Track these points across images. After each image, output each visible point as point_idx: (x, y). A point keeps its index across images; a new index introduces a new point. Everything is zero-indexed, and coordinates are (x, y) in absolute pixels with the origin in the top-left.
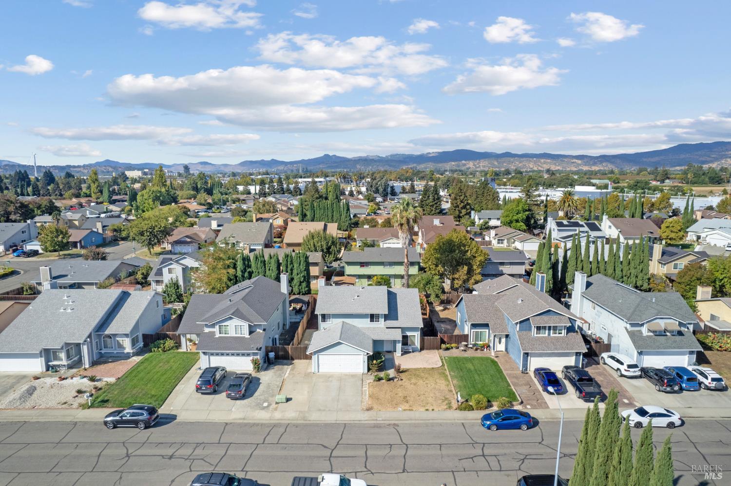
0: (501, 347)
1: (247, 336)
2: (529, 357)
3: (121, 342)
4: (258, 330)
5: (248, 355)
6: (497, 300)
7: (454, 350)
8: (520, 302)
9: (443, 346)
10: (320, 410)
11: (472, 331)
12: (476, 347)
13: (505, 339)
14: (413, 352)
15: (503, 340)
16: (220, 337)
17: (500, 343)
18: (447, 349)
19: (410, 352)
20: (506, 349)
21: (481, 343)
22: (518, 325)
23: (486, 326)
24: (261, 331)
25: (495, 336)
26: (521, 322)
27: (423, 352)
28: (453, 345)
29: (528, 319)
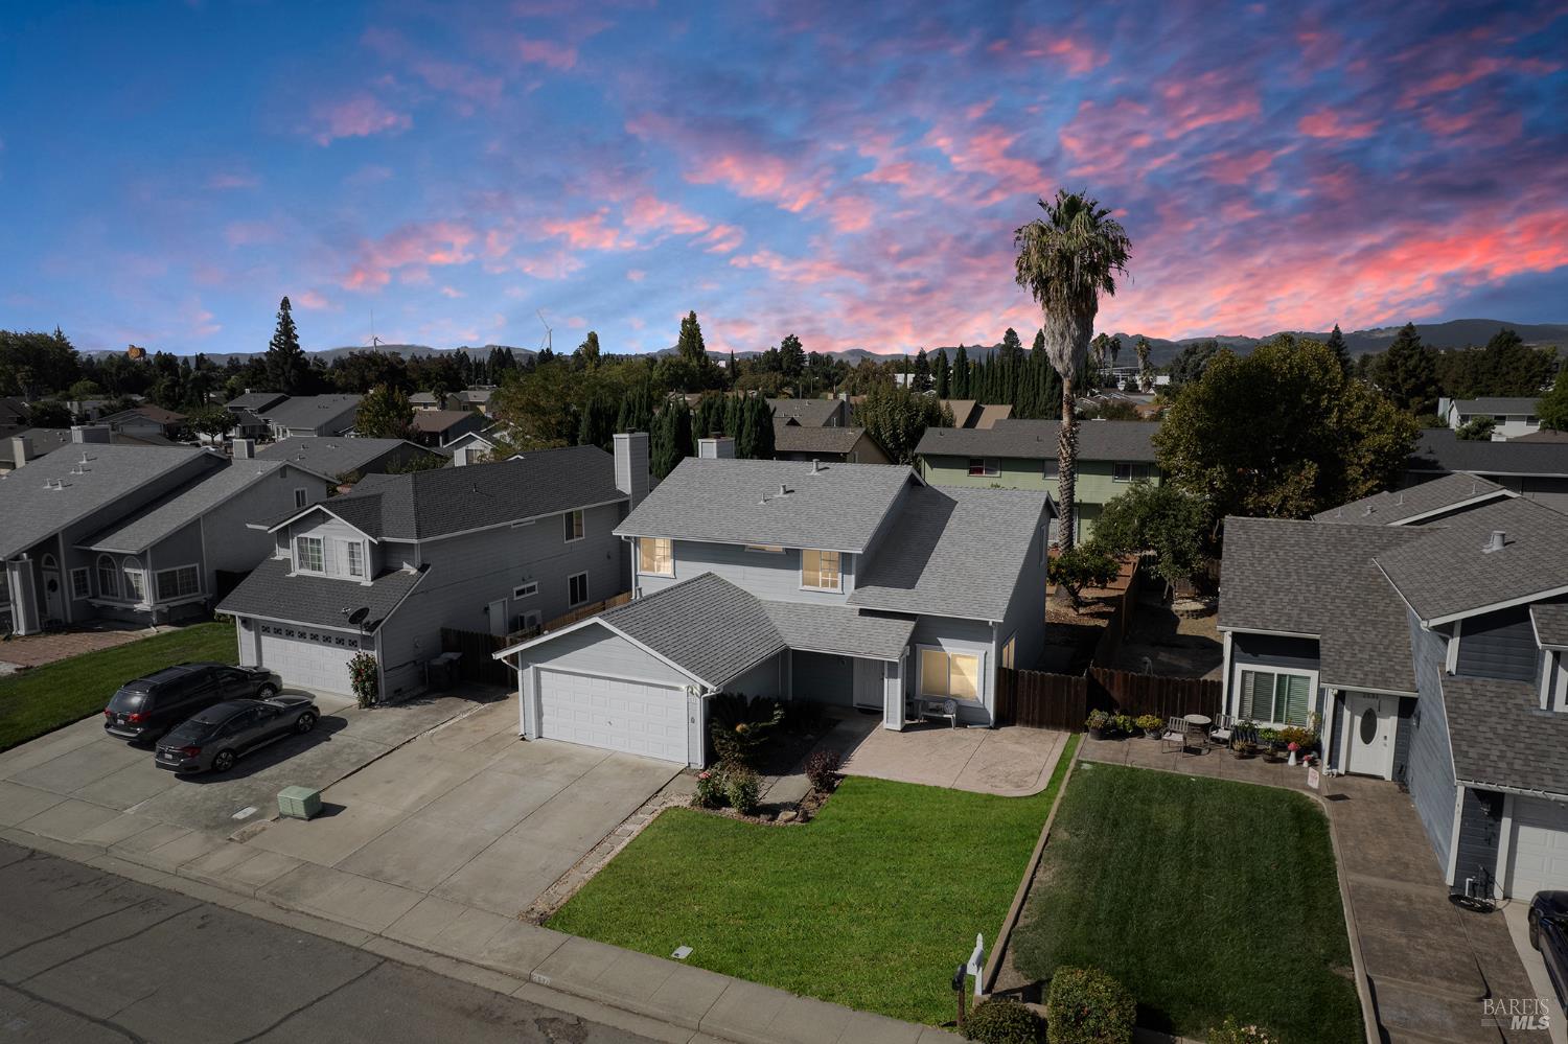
0: (1375, 757)
1: (366, 581)
2: (1506, 823)
3: (133, 579)
4: (406, 567)
5: (353, 644)
6: (1384, 548)
7: (1148, 743)
8: (1496, 545)
9: (1097, 717)
10: (375, 875)
11: (1239, 667)
12: (1248, 743)
13: (1394, 720)
14: (962, 723)
15: (1387, 726)
16: (299, 577)
17: (1368, 734)
18: (1118, 734)
19: (946, 724)
20: (1400, 771)
21: (1280, 727)
22: (1454, 643)
23: (1304, 651)
24: (413, 571)
25: (1341, 697)
26: (1470, 627)
27: (1007, 731)
28: (1142, 721)
29: (1520, 614)
